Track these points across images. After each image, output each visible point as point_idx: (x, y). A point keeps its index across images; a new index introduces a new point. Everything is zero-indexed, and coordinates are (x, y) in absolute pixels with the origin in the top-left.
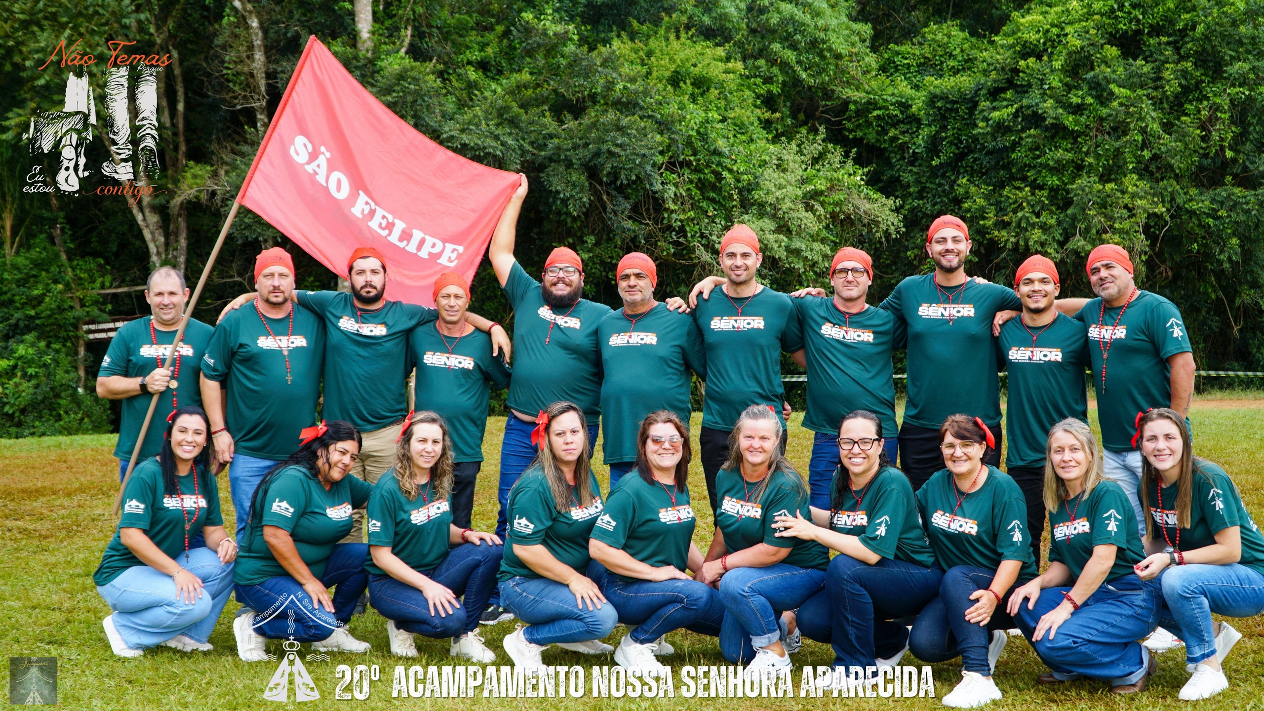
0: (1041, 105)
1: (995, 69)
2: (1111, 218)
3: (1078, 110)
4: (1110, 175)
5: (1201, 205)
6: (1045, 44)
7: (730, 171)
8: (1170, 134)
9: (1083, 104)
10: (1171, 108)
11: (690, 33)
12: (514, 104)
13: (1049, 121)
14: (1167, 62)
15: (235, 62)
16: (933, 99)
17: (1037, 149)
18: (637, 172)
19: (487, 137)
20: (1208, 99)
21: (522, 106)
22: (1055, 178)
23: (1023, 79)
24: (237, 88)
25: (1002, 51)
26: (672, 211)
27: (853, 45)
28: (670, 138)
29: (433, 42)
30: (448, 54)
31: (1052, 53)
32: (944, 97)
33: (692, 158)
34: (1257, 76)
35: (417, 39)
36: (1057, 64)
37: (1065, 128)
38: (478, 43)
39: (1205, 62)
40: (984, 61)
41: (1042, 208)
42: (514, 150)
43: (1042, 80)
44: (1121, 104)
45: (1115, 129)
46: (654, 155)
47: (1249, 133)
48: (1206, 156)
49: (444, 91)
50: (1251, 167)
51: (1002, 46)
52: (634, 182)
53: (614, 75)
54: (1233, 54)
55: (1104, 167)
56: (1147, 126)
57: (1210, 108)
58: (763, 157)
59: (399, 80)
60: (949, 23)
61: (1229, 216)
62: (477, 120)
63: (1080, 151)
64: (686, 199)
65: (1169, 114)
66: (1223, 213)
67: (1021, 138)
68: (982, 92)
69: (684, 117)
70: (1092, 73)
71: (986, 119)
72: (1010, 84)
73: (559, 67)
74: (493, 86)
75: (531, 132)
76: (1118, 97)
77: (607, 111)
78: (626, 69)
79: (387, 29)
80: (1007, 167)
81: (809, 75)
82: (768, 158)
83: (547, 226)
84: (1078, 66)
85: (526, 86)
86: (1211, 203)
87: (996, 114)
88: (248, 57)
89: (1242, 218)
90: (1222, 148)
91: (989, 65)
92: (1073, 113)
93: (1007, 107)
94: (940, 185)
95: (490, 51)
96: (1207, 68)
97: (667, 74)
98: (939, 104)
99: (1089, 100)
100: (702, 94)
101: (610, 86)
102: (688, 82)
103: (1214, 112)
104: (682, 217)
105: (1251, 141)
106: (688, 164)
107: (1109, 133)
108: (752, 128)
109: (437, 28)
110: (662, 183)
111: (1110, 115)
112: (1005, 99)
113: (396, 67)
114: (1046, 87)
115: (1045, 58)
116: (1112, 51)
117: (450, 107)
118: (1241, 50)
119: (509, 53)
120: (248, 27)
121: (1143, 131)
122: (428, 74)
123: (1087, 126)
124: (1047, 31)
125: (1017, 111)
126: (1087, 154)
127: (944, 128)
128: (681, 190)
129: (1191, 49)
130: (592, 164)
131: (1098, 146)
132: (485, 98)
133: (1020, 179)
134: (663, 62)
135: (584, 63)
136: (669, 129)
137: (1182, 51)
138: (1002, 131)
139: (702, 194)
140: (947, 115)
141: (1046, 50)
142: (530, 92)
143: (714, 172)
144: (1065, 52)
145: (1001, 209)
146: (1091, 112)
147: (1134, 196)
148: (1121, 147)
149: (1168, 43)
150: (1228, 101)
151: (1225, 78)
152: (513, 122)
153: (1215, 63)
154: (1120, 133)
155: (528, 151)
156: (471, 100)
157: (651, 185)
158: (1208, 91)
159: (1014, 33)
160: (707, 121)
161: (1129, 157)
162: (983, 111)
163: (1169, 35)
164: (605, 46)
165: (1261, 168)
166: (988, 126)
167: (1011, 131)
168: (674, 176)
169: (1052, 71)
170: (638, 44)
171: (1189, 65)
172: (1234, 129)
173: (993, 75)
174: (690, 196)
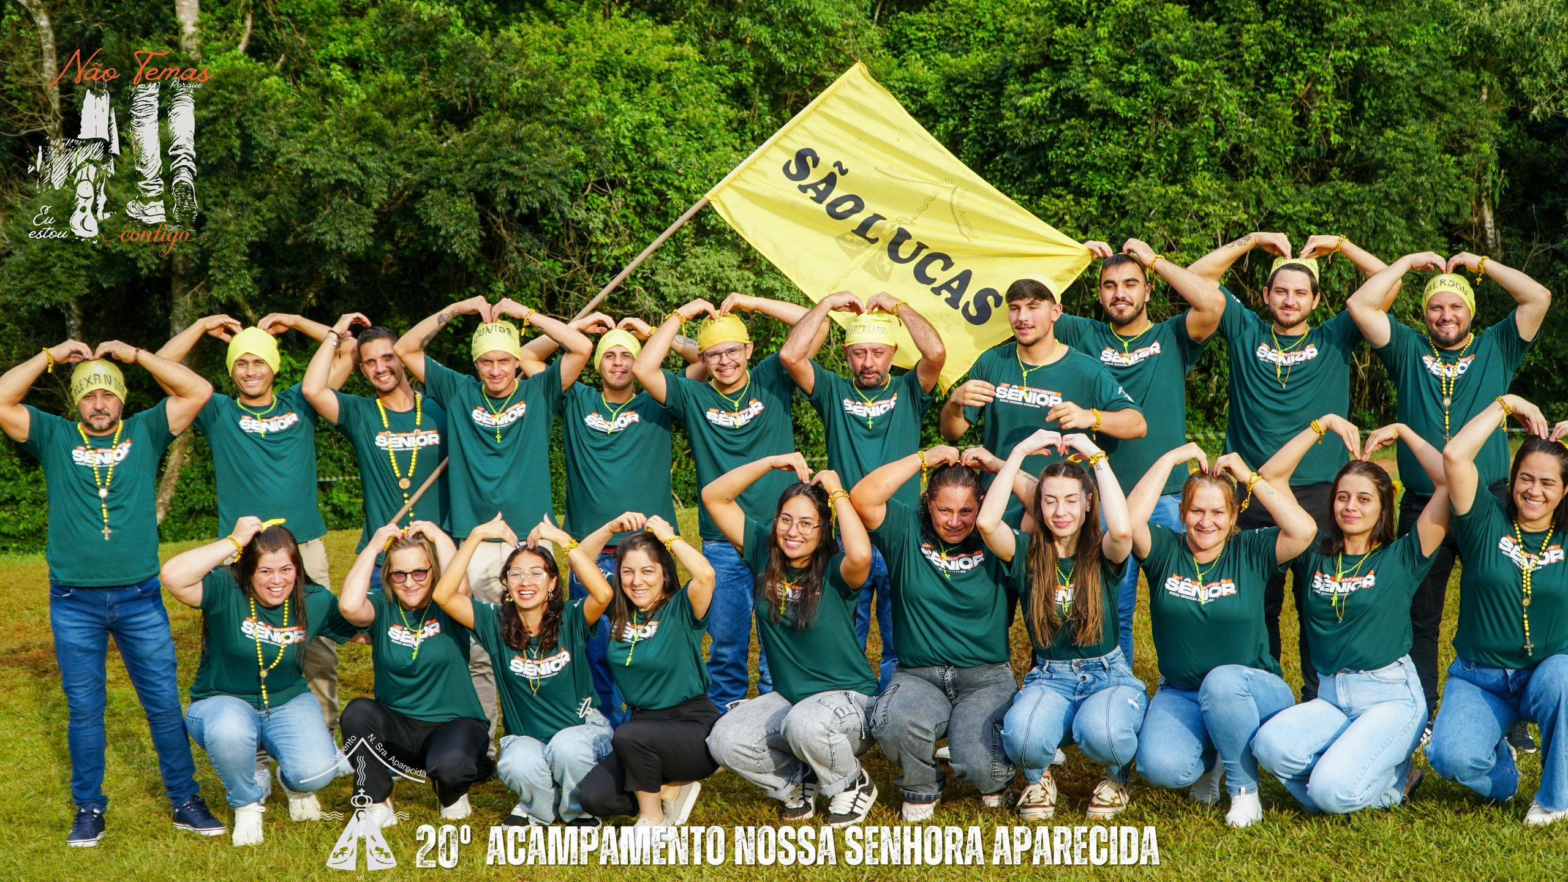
0: (1083, 86)
1: (1025, 41)
2: (1177, 232)
3: (1133, 89)
4: (1177, 174)
5: (1298, 208)
6: (1088, 5)
7: (679, 189)
8: (1254, 117)
9: (1137, 83)
10: (1257, 83)
11: (623, 9)
12: (378, 114)
13: (1093, 107)
14: (1249, 22)
15: (17, 73)
16: (950, 82)
17: (1081, 144)
18: (540, 197)
19: (338, 158)
20: (1303, 67)
21: (389, 116)
22: (1104, 181)
23: (1061, 53)
24: (21, 108)
25: (1031, 17)
26: (603, 246)
27: (849, 14)
29: (281, 34)
31: (1098, 17)
32: (961, 80)
33: (626, 175)
34: (1370, 34)
35: (259, 31)
36: (1102, 32)
37: (1116, 115)
38: (344, 33)
39: (1300, 19)
40: (1010, 31)
41: (1091, 222)
42: (379, 175)
43: (1084, 53)
44: (1186, 81)
45: (1181, 113)
47: (1363, 110)
48: (1305, 143)
50: (1367, 154)
51: (1036, 10)
52: (538, 210)
53: (510, 70)
54: (1337, 5)
55: (1169, 164)
56: (1220, 108)
57: (1308, 80)
61: (1337, 221)
62: (325, 137)
63: (1137, 145)
64: (622, 228)
65: (1255, 90)
66: (1329, 217)
67: (1060, 131)
68: (1012, 71)
70: (1148, 41)
71: (1016, 109)
72: (1045, 60)
73: (438, 62)
75: (402, 149)
76: (1182, 73)
77: (501, 118)
78: (536, 61)
79: (219, 19)
80: (1044, 169)
81: (790, 59)
83: (442, 272)
84: (1130, 31)
85: (394, 90)
86: (1313, 203)
87: (1027, 100)
88: (35, 66)
89: (1355, 221)
90: (1326, 133)
91: (1017, 35)
92: (1126, 96)
93: (1041, 90)
95: (360, 42)
96: (1302, 27)
97: (591, 64)
98: (957, 89)
99: (1145, 77)
100: (640, 90)
101: (504, 84)
102: (619, 73)
103: (1313, 85)
104: (616, 252)
105: (1368, 121)
106: (623, 184)
107: (1173, 119)
108: (712, 131)
109: (288, 14)
110: (588, 210)
111: (1173, 96)
112: (1039, 80)
114: (1089, 62)
115: (1089, 24)
116: (1175, 11)
120: (35, 28)
121: (1215, 115)
123: (1144, 112)
125: (1055, 95)
126: (1145, 148)
127: (964, 121)
128: (614, 218)
129: (1280, 2)
130: (481, 189)
131: (1159, 137)
133: (1061, 184)
134: (584, 50)
135: (470, 55)
136: (586, 138)
137: (1269, 7)
138: (1036, 122)
139: (642, 221)
140: (968, 103)
141: (1090, 13)
142: (400, 97)
143: (656, 192)
144: (1113, 15)
146: (1147, 93)
147: (1205, 200)
148: (1188, 137)
150: (1331, 70)
151: (1327, 40)
152: (378, 137)
153: (1313, 19)
154: (1186, 119)
155: (398, 176)
158: (1304, 56)
160: (646, 125)
161: (1198, 150)
162: (1011, 96)
165: (1379, 155)
166: (1017, 117)
167: (1048, 122)
168: (605, 199)
169: (1098, 41)
170: (552, 27)
171: (1278, 25)
172: (1341, 105)
173: (1023, 49)
174: (626, 224)
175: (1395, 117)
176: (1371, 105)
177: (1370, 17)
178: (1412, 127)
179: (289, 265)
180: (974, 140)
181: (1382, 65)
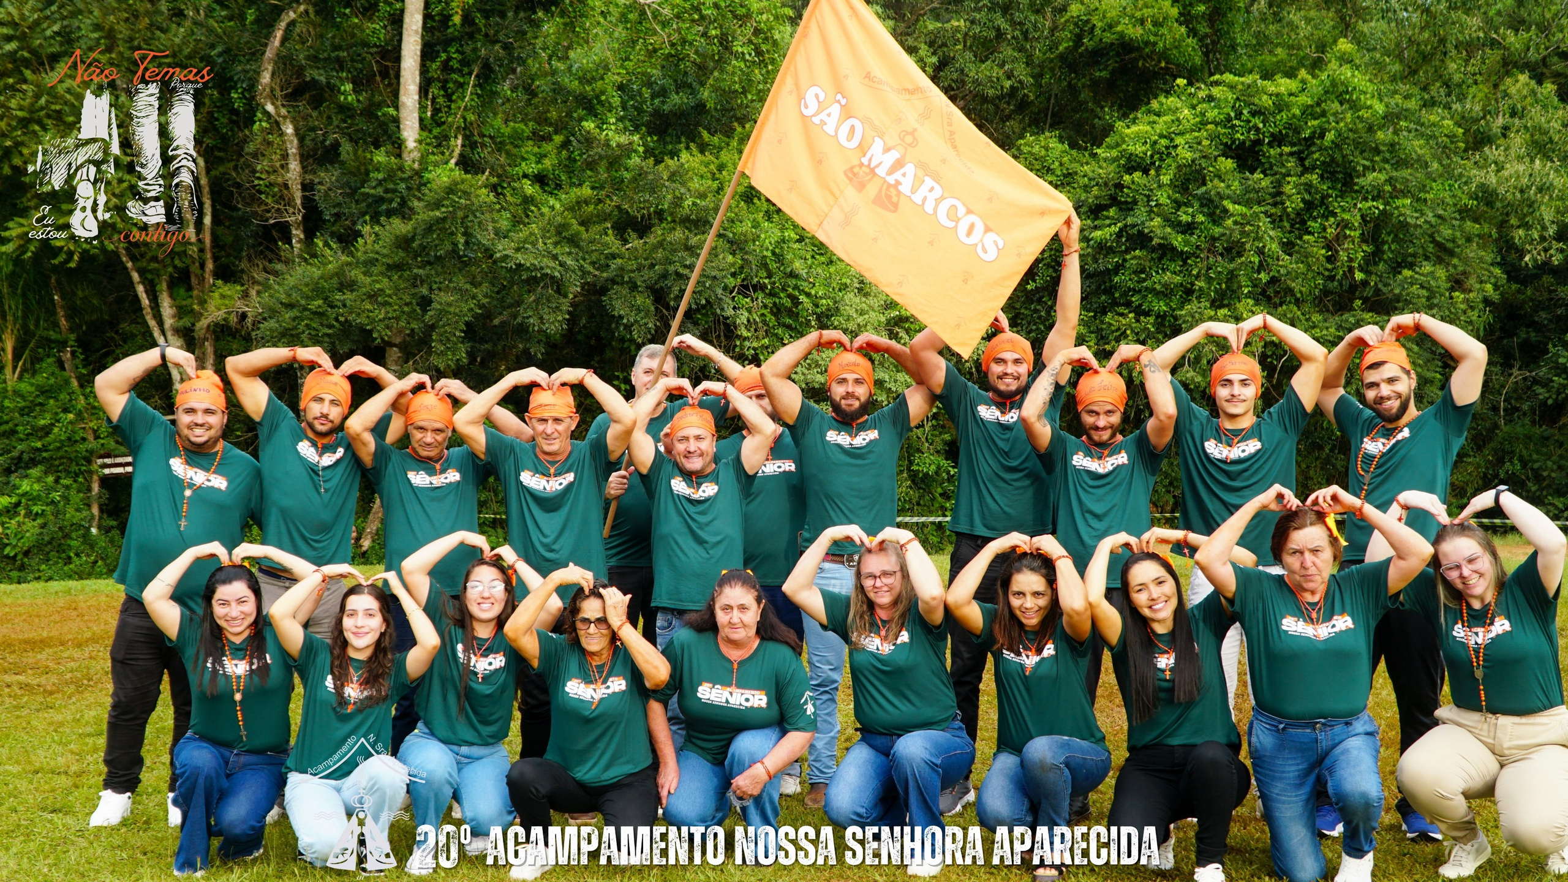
0: (1147, 224)
1: (1097, 184)
3: (1188, 228)
4: (1223, 299)
5: (1325, 332)
6: (1152, 156)
7: (808, 295)
8: (1290, 255)
9: (1193, 223)
10: (1292, 226)
12: (574, 221)
13: (1156, 241)
14: (1289, 175)
15: (268, 172)
17: (1143, 271)
18: (706, 295)
19: (544, 256)
20: (1334, 215)
21: (582, 223)
22: (1162, 303)
23: (1128, 196)
24: (269, 201)
25: (1104, 165)
26: (745, 339)
28: (742, 259)
29: (485, 153)
30: (502, 166)
31: (1160, 166)
33: (766, 281)
34: (1394, 188)
35: (468, 149)
36: (1165, 179)
37: (1173, 249)
38: (535, 155)
39: (1333, 173)
40: (1085, 176)
41: (1148, 336)
42: (575, 271)
43: (1148, 196)
44: (1236, 223)
45: (1228, 250)
46: (725, 277)
47: (1383, 252)
48: (1332, 278)
49: (498, 207)
50: (1384, 289)
51: (1105, 160)
52: (704, 307)
53: (683, 190)
54: (1367, 163)
55: (1216, 291)
56: (1264, 247)
57: (1338, 225)
58: (844, 280)
59: (448, 194)
60: (1047, 134)
63: (1190, 275)
64: (760, 325)
65: (1290, 232)
69: (759, 237)
70: (1204, 189)
72: (1114, 201)
73: (623, 181)
74: (552, 202)
75: (592, 251)
76: (1232, 215)
77: (674, 229)
78: (695, 184)
79: (435, 137)
80: (1109, 291)
82: (848, 281)
83: (608, 354)
84: (1188, 180)
85: (587, 202)
86: (1337, 330)
87: (1097, 234)
88: (282, 167)
90: (1351, 270)
91: (1090, 179)
92: (1183, 233)
93: (1109, 226)
94: (1036, 311)
95: (547, 163)
96: (1334, 181)
99: (1200, 218)
101: (678, 201)
103: (1342, 230)
104: (755, 344)
105: (1385, 261)
106: (763, 288)
107: (1222, 255)
110: (735, 308)
111: (1224, 235)
112: (1108, 218)
113: (445, 179)
114: (1153, 204)
115: (1152, 172)
116: (1227, 164)
117: (504, 224)
118: (1377, 158)
119: (569, 165)
120: (282, 134)
121: (1260, 252)
122: (481, 187)
123: (1198, 247)
124: (1155, 142)
125: (1121, 230)
126: (1197, 277)
128: (755, 316)
129: (1317, 160)
130: (658, 286)
131: (1209, 268)
132: (542, 214)
133: (1123, 305)
135: (650, 177)
136: (741, 249)
137: (1307, 163)
138: (1104, 252)
139: (777, 319)
141: (1153, 163)
142: (591, 208)
143: (790, 296)
144: (1174, 165)
145: (1102, 338)
146: (1201, 231)
148: (1235, 269)
149: (1291, 154)
150: (1358, 218)
151: (1357, 191)
152: (573, 241)
153: (1346, 174)
154: (1234, 254)
155: (589, 273)
156: (527, 216)
157: (722, 309)
158: (1335, 205)
159: (1118, 145)
160: (783, 241)
161: (1244, 280)
163: (1293, 145)
164: (672, 158)
165: (1397, 291)
166: (1088, 247)
167: (1114, 253)
168: (748, 300)
169: (1160, 186)
170: (709, 157)
171: (1314, 178)
172: (1365, 248)
173: (1095, 191)
174: (765, 322)
175: (1410, 259)
176: (1390, 249)
177: (1395, 174)
178: (1427, 268)
179: (487, 342)
180: (1048, 266)
181: (1403, 215)
